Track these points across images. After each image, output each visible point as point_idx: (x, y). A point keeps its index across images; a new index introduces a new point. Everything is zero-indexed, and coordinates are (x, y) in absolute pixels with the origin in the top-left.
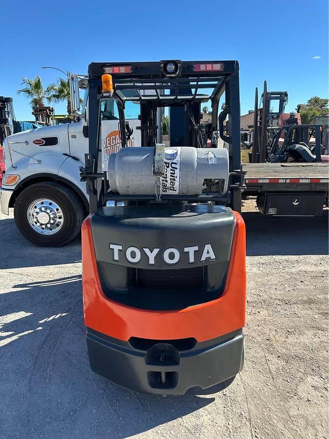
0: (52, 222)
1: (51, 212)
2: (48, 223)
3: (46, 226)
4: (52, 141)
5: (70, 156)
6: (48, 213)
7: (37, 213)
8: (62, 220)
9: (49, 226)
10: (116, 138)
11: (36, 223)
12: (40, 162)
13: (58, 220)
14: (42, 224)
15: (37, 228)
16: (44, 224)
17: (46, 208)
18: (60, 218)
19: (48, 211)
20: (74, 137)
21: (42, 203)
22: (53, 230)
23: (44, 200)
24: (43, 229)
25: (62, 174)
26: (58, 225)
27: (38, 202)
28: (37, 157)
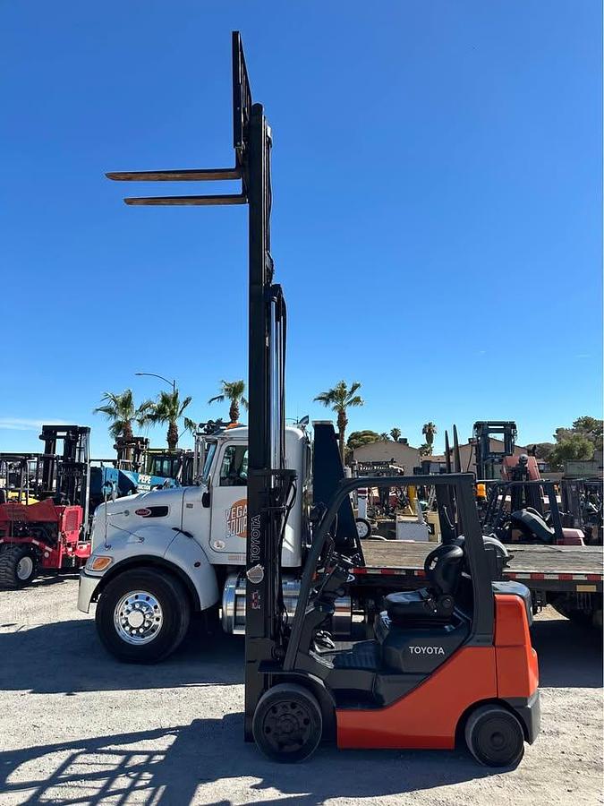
0: (146, 625)
1: (147, 610)
2: (140, 627)
3: (138, 631)
4: (161, 511)
5: (181, 531)
6: (143, 612)
7: (128, 612)
8: (160, 623)
9: (141, 630)
10: (243, 507)
11: (124, 626)
12: (142, 539)
13: (155, 623)
14: (132, 628)
15: (123, 632)
16: (134, 629)
17: (142, 604)
18: (158, 619)
19: (144, 609)
20: (190, 506)
21: (137, 597)
22: (146, 638)
23: (140, 593)
24: (132, 635)
25: (169, 557)
26: (153, 631)
27: (130, 597)
28: (140, 533)
